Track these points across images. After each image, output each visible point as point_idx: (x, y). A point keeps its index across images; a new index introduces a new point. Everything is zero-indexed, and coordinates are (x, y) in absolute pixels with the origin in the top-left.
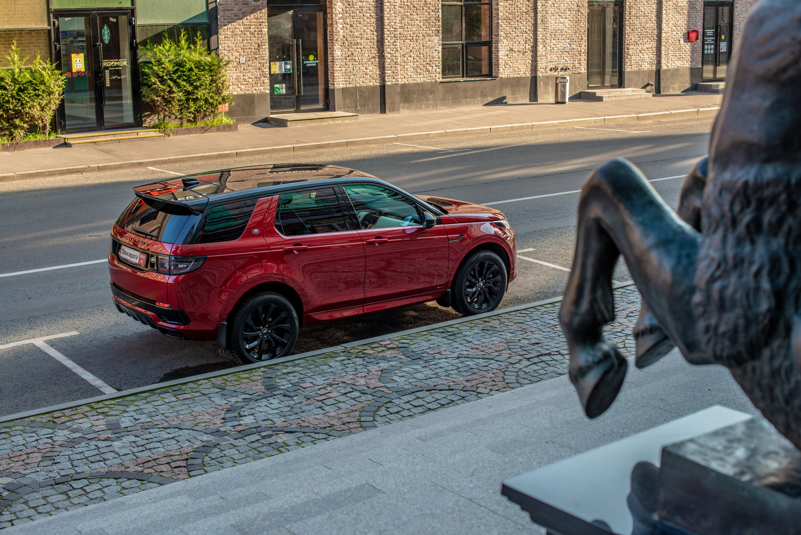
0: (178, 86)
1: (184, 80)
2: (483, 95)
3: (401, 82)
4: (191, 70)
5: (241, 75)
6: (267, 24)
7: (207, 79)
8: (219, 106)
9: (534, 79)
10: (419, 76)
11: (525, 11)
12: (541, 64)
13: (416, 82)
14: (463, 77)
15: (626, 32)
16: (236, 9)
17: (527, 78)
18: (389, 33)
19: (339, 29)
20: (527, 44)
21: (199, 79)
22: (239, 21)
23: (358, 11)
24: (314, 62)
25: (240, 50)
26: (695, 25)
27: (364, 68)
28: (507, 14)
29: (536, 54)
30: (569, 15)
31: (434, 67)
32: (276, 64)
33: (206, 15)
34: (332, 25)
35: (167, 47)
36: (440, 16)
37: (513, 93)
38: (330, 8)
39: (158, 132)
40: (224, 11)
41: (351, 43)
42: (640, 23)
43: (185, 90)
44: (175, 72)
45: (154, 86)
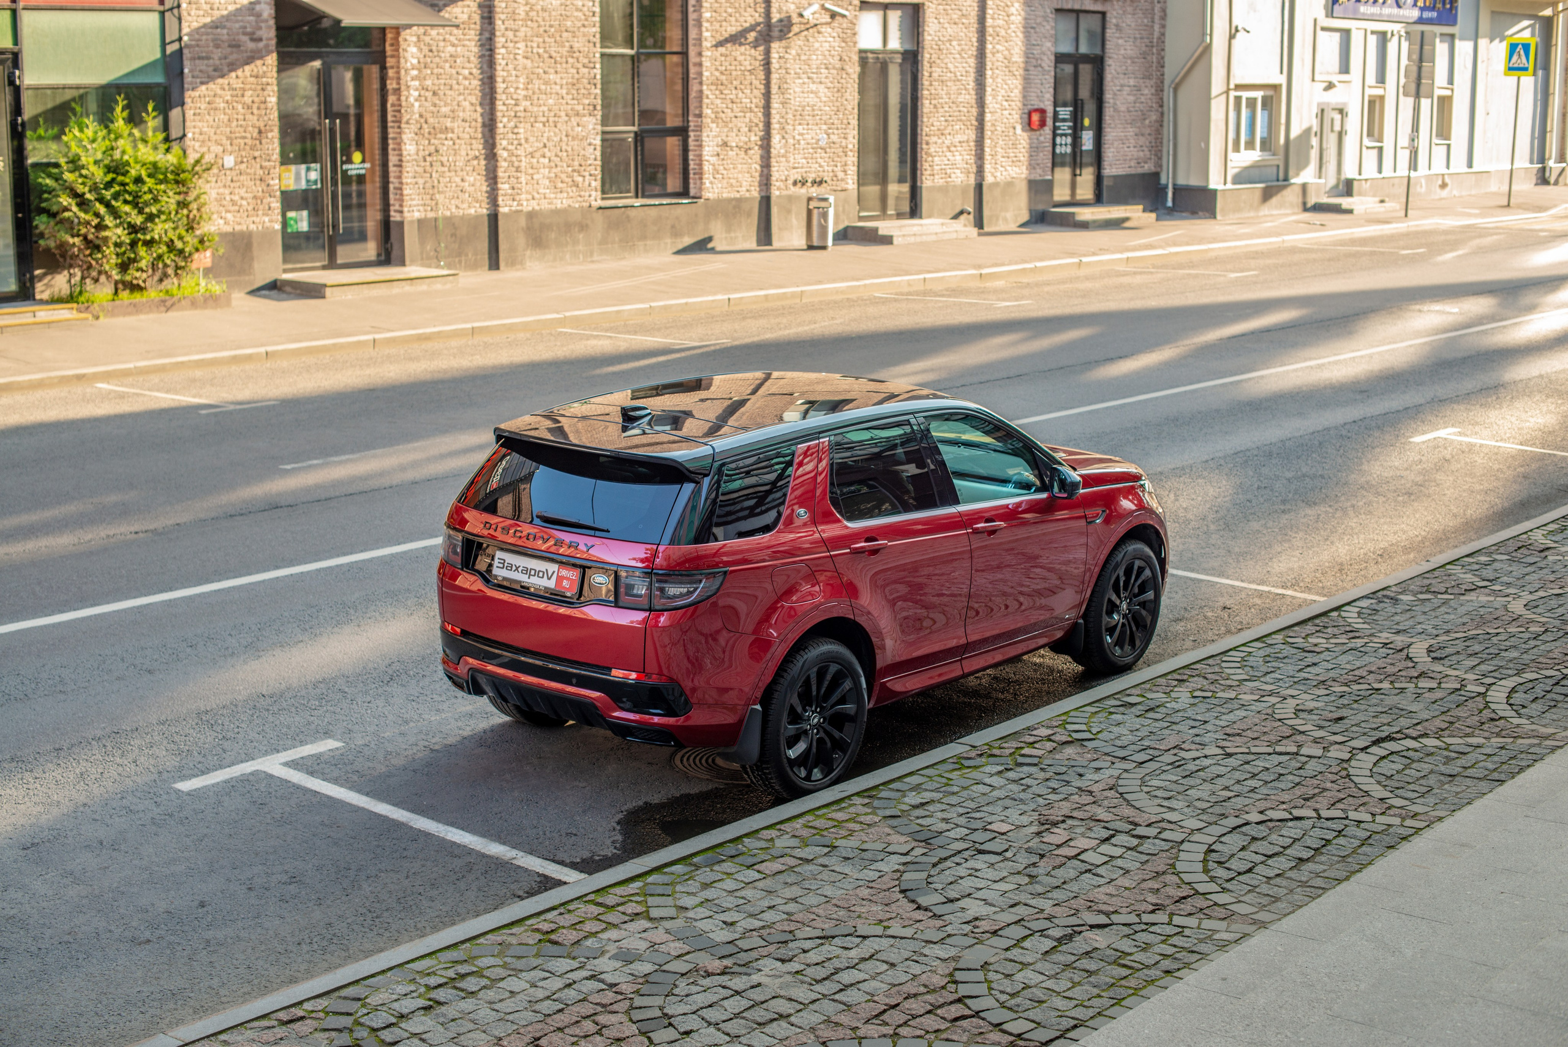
0: (115, 213)
1: (126, 202)
2: (676, 233)
3: (528, 206)
4: (138, 180)
5: (227, 191)
6: (276, 88)
7: (170, 200)
8: (196, 256)
9: (766, 202)
10: (559, 195)
11: (749, 68)
12: (778, 172)
13: (553, 207)
14: (637, 196)
15: (925, 110)
16: (216, 57)
17: (752, 199)
18: (504, 108)
19: (412, 99)
20: (753, 134)
21: (156, 200)
22: (220, 81)
23: (447, 65)
24: (361, 166)
25: (224, 141)
26: (1040, 98)
27: (458, 180)
28: (717, 74)
29: (768, 152)
30: (826, 77)
31: (588, 177)
32: (290, 171)
33: (160, 68)
34: (398, 91)
35: (89, 132)
36: (598, 77)
37: (729, 229)
38: (392, 56)
39: (75, 312)
40: (193, 59)
41: (434, 128)
42: (948, 94)
43: (129, 223)
44: (108, 185)
45: (66, 214)
